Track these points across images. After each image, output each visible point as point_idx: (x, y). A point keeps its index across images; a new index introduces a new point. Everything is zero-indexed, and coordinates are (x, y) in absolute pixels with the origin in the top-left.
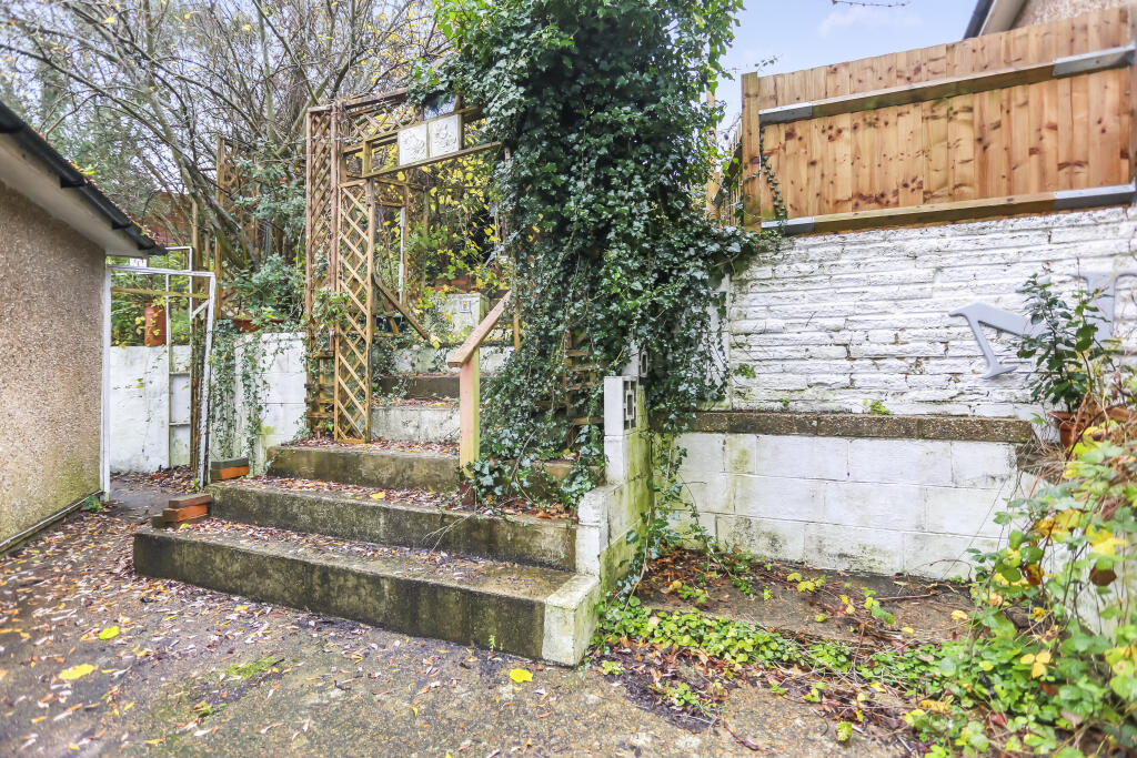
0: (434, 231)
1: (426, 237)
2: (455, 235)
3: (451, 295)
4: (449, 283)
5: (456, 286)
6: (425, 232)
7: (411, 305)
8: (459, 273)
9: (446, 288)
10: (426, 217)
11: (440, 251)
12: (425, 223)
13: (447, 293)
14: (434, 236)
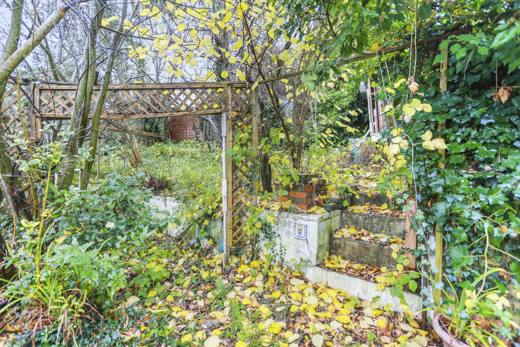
6: (254, 139)
9: (276, 206)
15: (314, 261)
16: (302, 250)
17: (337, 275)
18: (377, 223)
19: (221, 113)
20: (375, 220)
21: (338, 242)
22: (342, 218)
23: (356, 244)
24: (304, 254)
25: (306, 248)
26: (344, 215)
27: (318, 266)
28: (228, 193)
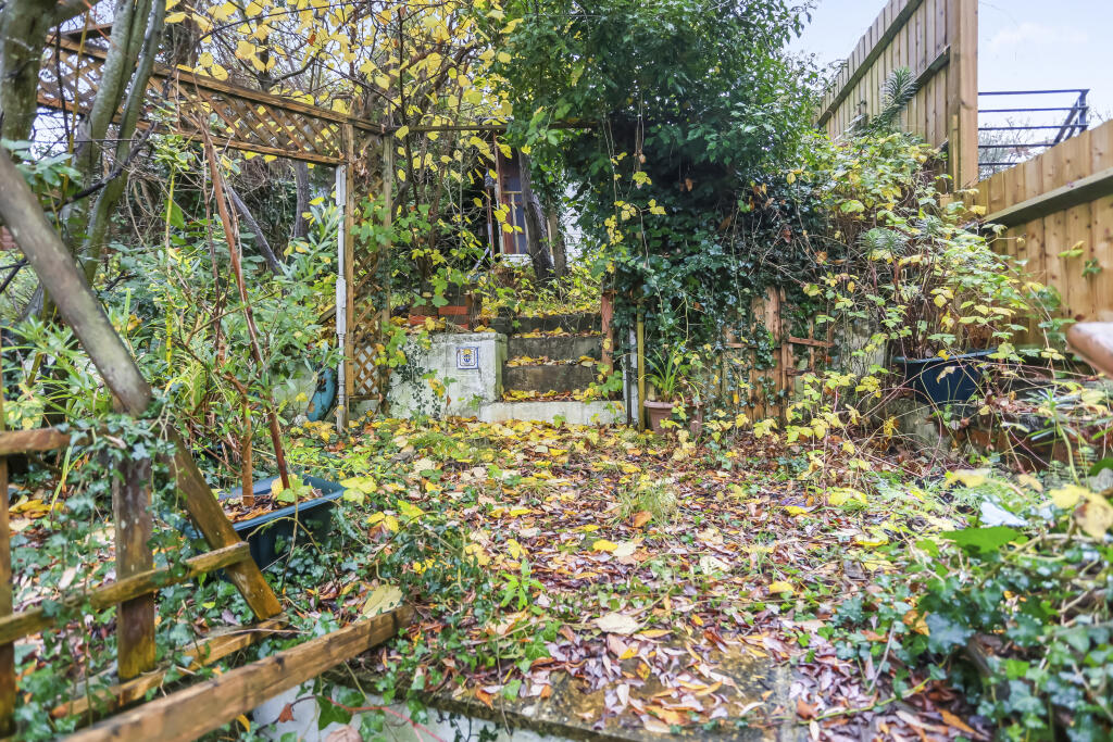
0: (405, 214)
1: (389, 227)
2: (441, 223)
3: (440, 337)
4: (435, 313)
5: (451, 318)
6: (387, 218)
7: (363, 358)
8: (453, 292)
9: (430, 323)
10: (388, 187)
11: (416, 253)
12: (386, 198)
13: (433, 333)
14: (404, 223)
15: (491, 395)
16: (472, 385)
17: (527, 405)
18: (557, 347)
19: (335, 166)
20: (554, 344)
21: (514, 372)
22: (509, 348)
23: (540, 370)
24: (475, 389)
25: (478, 379)
26: (511, 343)
27: (496, 401)
28: (347, 301)
